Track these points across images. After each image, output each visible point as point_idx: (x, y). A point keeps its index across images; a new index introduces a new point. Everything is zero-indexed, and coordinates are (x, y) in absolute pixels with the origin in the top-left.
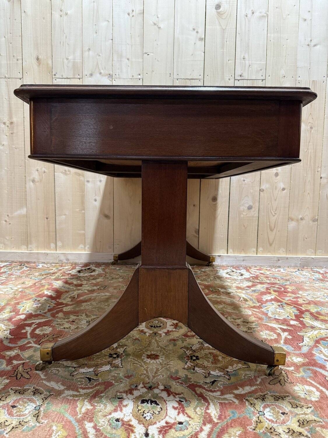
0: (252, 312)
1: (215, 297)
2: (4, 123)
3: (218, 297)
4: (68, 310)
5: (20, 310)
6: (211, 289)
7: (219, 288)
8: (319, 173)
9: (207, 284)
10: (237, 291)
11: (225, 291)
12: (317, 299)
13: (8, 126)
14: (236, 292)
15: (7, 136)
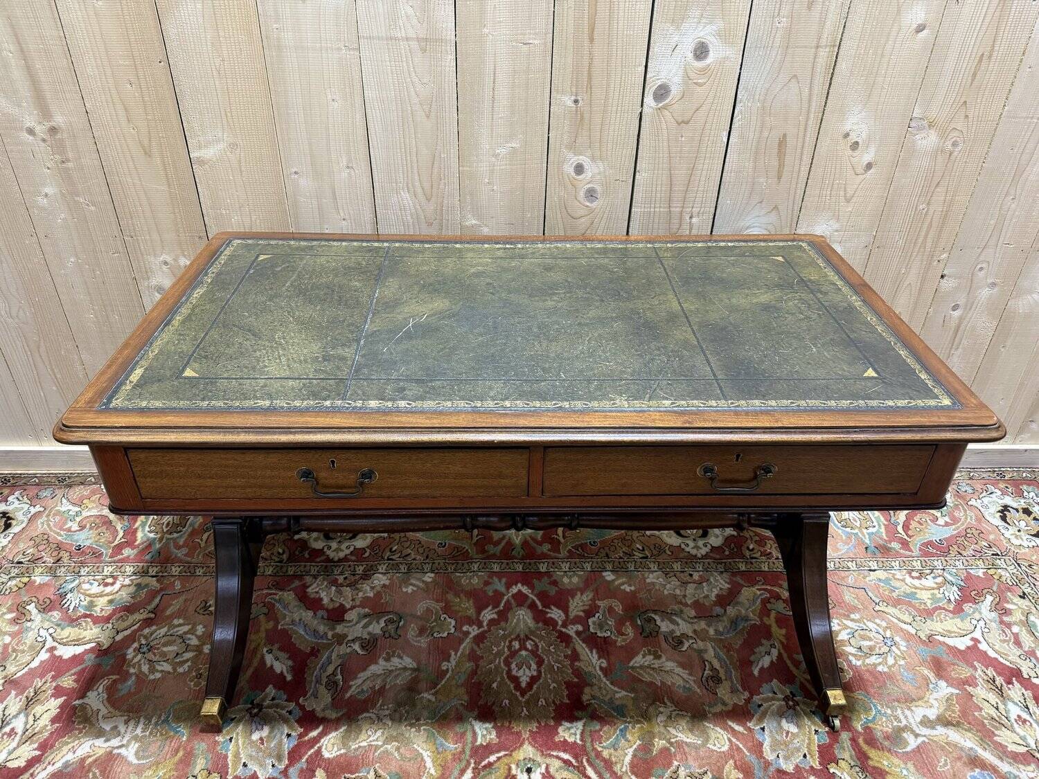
0: (729, 740)
1: (649, 667)
2: (31, 131)
3: (657, 663)
4: (334, 755)
5: (226, 757)
6: (639, 622)
7: (655, 612)
8: (941, 265)
9: (628, 589)
10: (696, 627)
11: (672, 627)
12: (868, 661)
13: (44, 140)
14: (695, 631)
15: (49, 168)
